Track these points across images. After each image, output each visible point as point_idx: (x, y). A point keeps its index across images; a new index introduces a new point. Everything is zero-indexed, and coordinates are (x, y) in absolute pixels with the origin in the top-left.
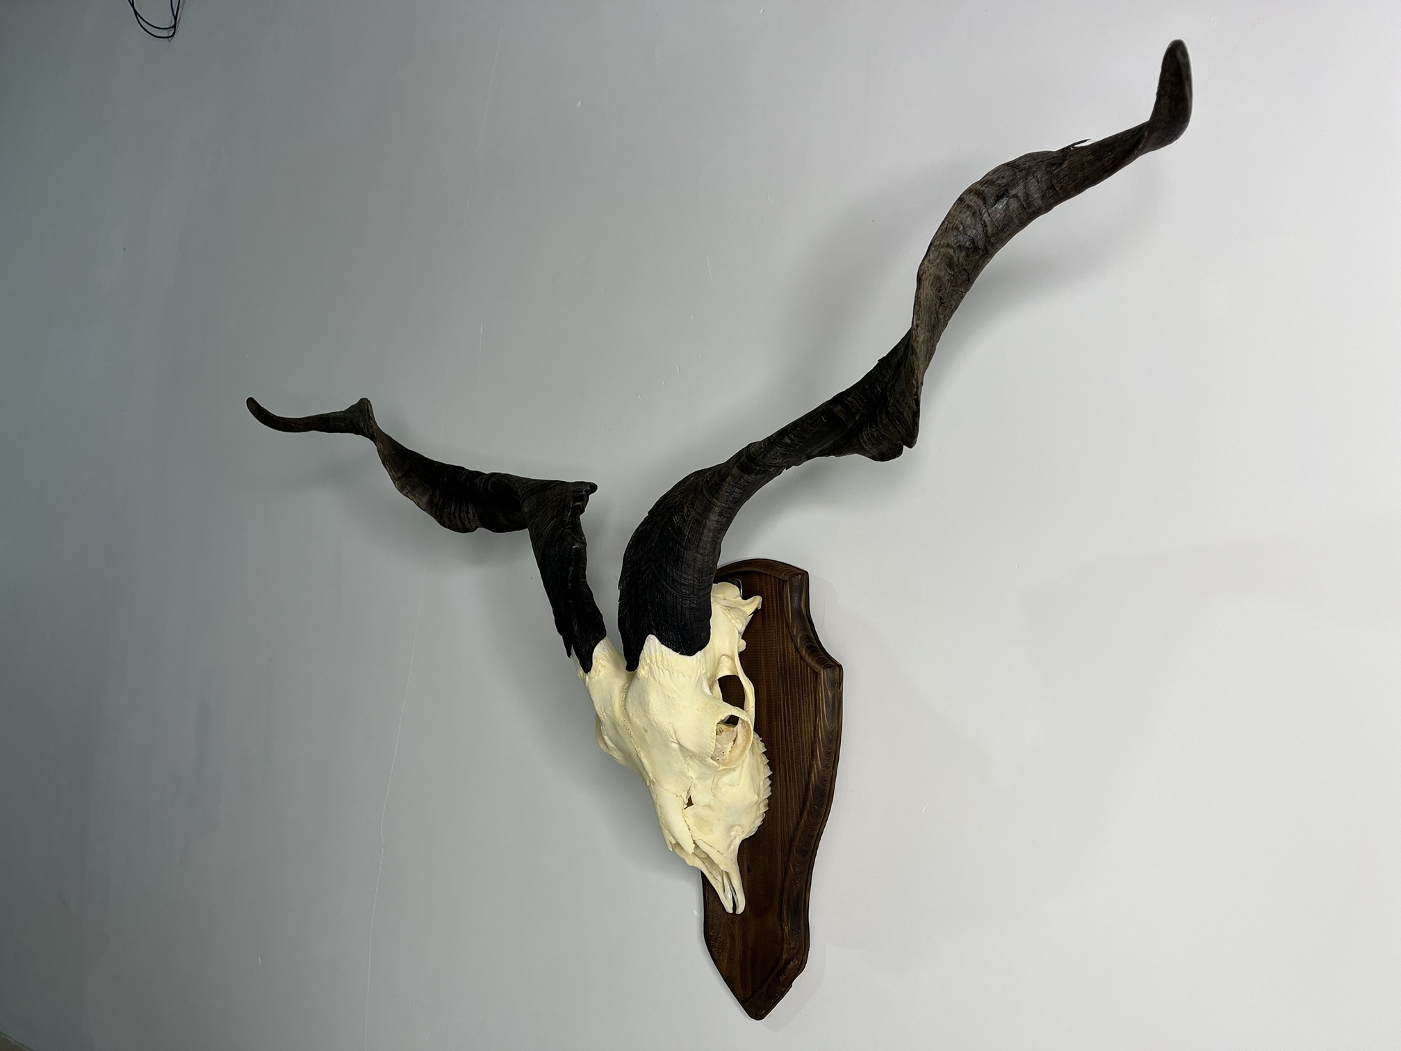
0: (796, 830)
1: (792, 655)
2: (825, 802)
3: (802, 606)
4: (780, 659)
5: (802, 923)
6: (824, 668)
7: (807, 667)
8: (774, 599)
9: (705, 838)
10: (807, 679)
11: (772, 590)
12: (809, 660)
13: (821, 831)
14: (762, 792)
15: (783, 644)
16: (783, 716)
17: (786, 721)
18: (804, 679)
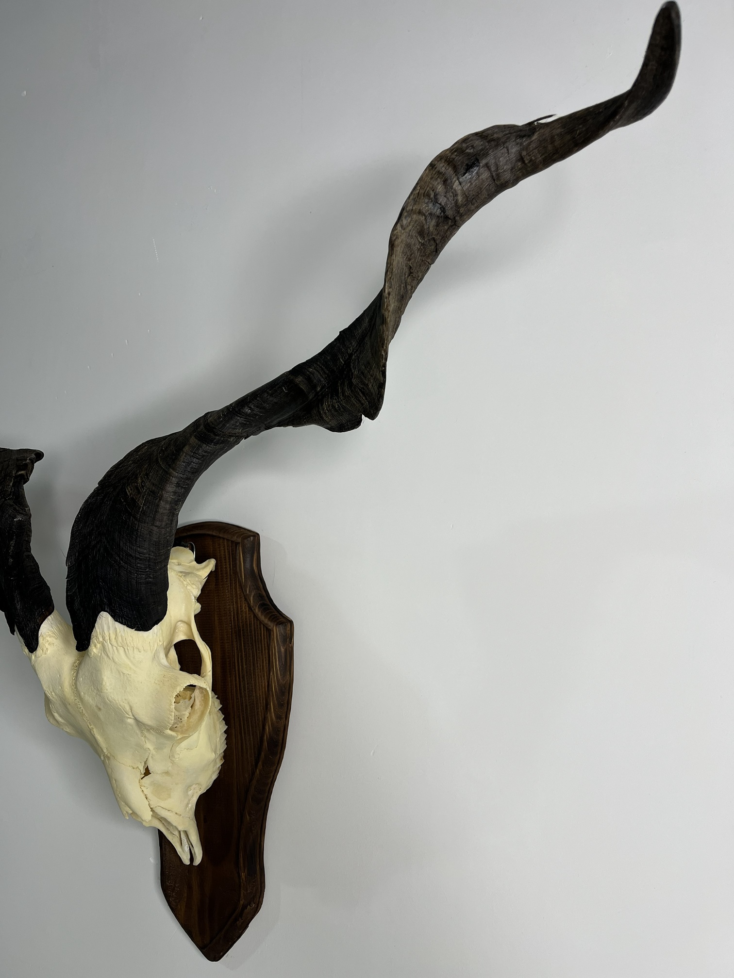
0: (251, 780)
1: (246, 613)
2: (279, 752)
3: (254, 566)
4: (234, 618)
5: (258, 867)
6: (276, 625)
7: (260, 625)
8: (228, 560)
9: (163, 804)
10: (261, 636)
11: (225, 552)
12: (262, 618)
13: (275, 778)
14: (218, 747)
15: (237, 603)
16: (237, 672)
17: (241, 676)
18: (258, 636)
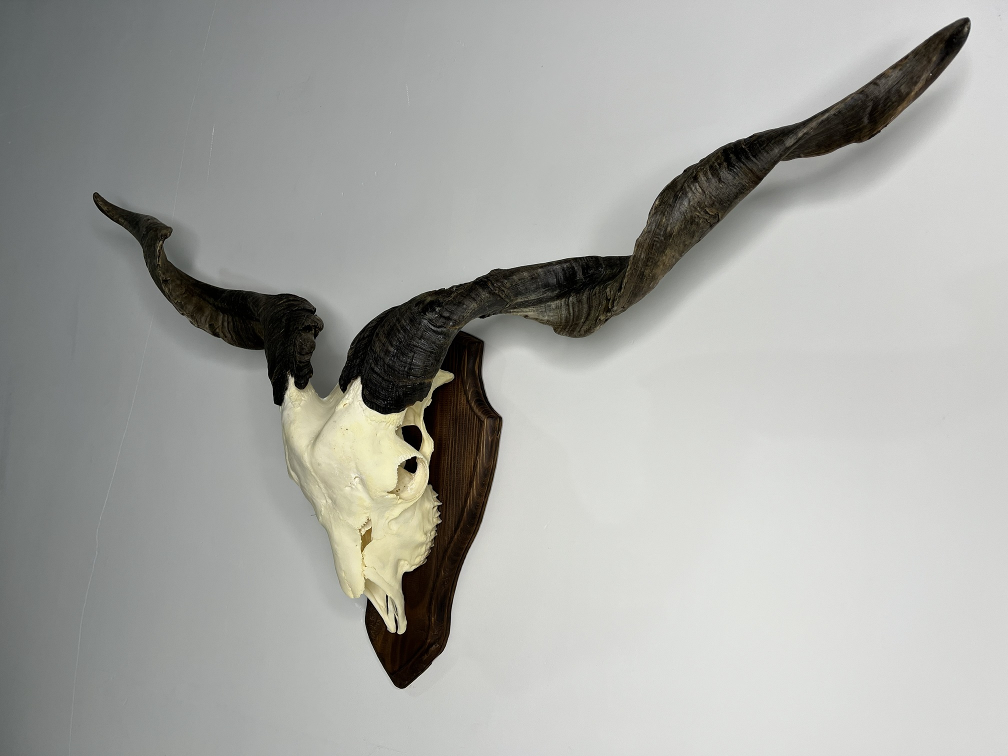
0: (450, 543)
1: (464, 405)
2: (476, 523)
3: (476, 367)
4: (453, 408)
5: (446, 616)
6: (487, 418)
7: (474, 416)
10: (473, 425)
12: (477, 411)
15: (457, 396)
16: (450, 453)
17: (453, 457)
18: (471, 425)
